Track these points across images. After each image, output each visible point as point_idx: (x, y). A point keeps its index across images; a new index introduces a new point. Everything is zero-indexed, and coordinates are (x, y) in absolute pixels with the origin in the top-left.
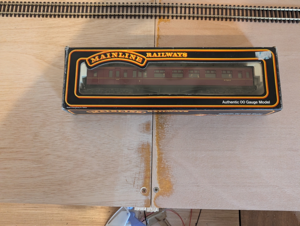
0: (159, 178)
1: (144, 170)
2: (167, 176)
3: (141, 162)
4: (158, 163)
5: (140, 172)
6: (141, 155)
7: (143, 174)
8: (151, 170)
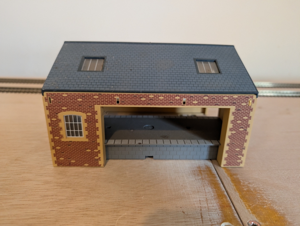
0: (250, 206)
1: (214, 196)
2: (263, 203)
3: (204, 186)
4: (236, 185)
5: (207, 200)
6: (200, 178)
7: (214, 201)
8: (227, 196)
